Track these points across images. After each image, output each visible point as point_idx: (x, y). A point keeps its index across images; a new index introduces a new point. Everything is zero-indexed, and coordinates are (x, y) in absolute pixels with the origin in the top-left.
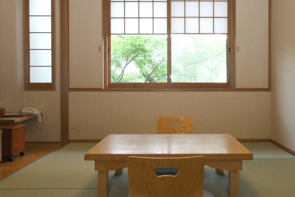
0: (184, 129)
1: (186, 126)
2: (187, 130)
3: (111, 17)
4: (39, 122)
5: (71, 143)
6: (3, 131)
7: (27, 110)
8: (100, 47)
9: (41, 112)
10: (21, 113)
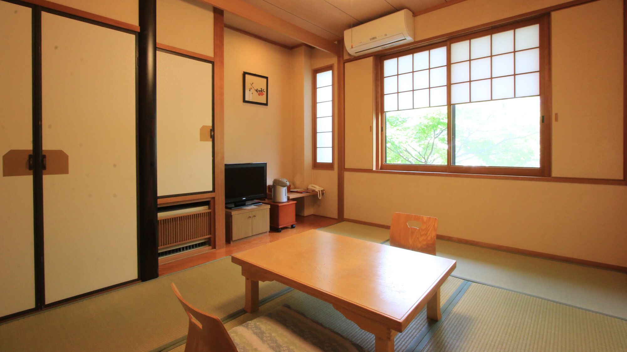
0: (426, 233)
1: (429, 229)
2: (429, 236)
3: (385, 94)
4: (319, 199)
5: (345, 222)
6: (271, 206)
7: (312, 186)
8: (371, 127)
9: (322, 189)
10: (308, 189)
